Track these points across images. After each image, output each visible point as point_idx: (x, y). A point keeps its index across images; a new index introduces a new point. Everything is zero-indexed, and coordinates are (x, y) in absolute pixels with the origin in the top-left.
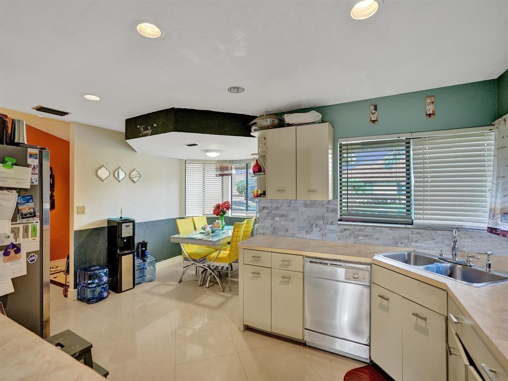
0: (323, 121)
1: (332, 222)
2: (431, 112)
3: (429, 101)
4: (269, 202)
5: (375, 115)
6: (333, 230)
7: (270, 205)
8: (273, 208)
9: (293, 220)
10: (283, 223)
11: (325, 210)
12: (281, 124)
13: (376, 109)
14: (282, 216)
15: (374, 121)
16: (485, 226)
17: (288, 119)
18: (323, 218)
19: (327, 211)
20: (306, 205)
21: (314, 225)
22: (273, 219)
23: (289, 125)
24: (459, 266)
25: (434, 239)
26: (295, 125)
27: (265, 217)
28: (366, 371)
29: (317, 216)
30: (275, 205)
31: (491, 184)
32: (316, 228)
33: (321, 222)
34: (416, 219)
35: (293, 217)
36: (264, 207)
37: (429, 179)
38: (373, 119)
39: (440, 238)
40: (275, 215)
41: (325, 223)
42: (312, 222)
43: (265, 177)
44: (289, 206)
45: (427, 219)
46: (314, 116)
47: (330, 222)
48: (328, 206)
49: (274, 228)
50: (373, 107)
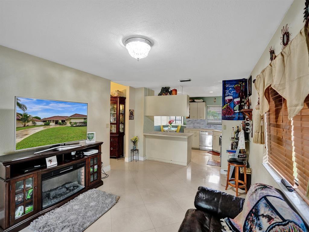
0: (204, 102)
12: (194, 101)
13: (215, 99)
15: (215, 102)
17: (195, 100)
23: (196, 102)
46: (202, 100)
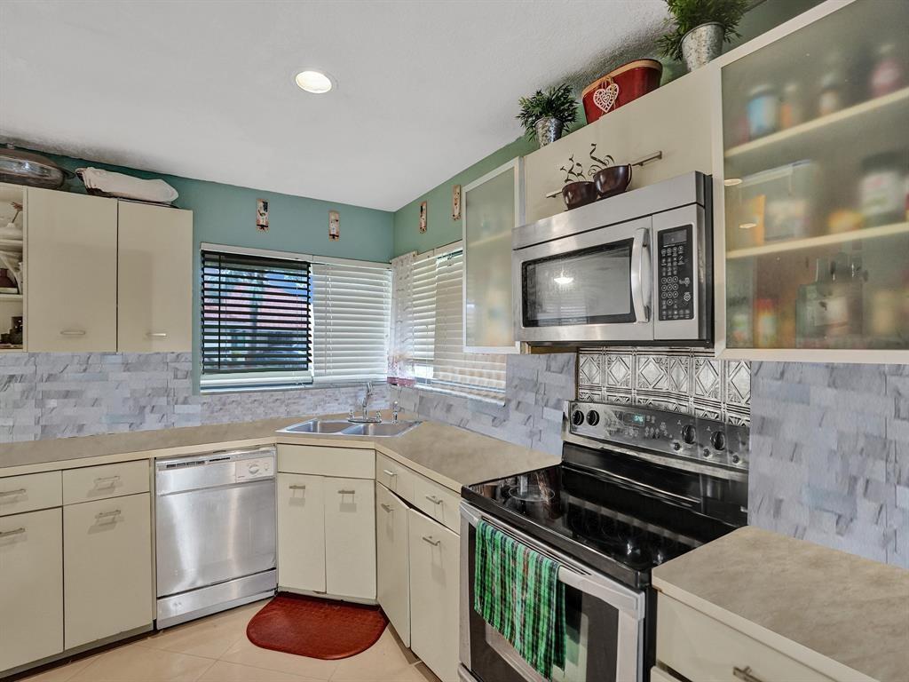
1: (186, 398)
2: (335, 233)
3: (333, 217)
4: (25, 365)
5: (264, 217)
6: (188, 414)
7: (29, 370)
8: (38, 377)
9: (95, 402)
10: (70, 411)
11: (171, 374)
13: (266, 208)
14: (67, 395)
15: (262, 227)
16: (384, 377)
17: (92, 177)
18: (166, 391)
19: (176, 377)
20: (127, 366)
21: (148, 410)
22: (40, 404)
23: (98, 193)
24: (372, 424)
25: (337, 400)
26: (116, 197)
27: (15, 402)
28: (274, 607)
29: (153, 389)
30: (44, 370)
31: (389, 329)
32: (153, 415)
33: (163, 401)
34: (316, 375)
35: (96, 396)
36: (11, 377)
37: (332, 321)
38: (261, 223)
39: (343, 397)
40: (47, 395)
41: (172, 403)
42: (143, 402)
43: (21, 301)
44: (85, 370)
45: (330, 374)
46: (163, 190)
47: (181, 399)
48: (177, 365)
49: (44, 428)
50: (262, 204)
